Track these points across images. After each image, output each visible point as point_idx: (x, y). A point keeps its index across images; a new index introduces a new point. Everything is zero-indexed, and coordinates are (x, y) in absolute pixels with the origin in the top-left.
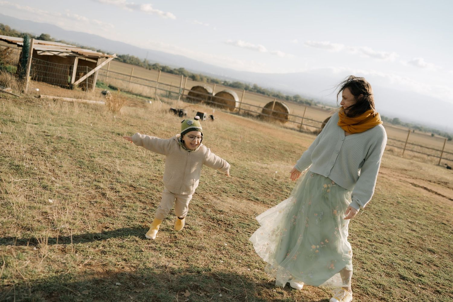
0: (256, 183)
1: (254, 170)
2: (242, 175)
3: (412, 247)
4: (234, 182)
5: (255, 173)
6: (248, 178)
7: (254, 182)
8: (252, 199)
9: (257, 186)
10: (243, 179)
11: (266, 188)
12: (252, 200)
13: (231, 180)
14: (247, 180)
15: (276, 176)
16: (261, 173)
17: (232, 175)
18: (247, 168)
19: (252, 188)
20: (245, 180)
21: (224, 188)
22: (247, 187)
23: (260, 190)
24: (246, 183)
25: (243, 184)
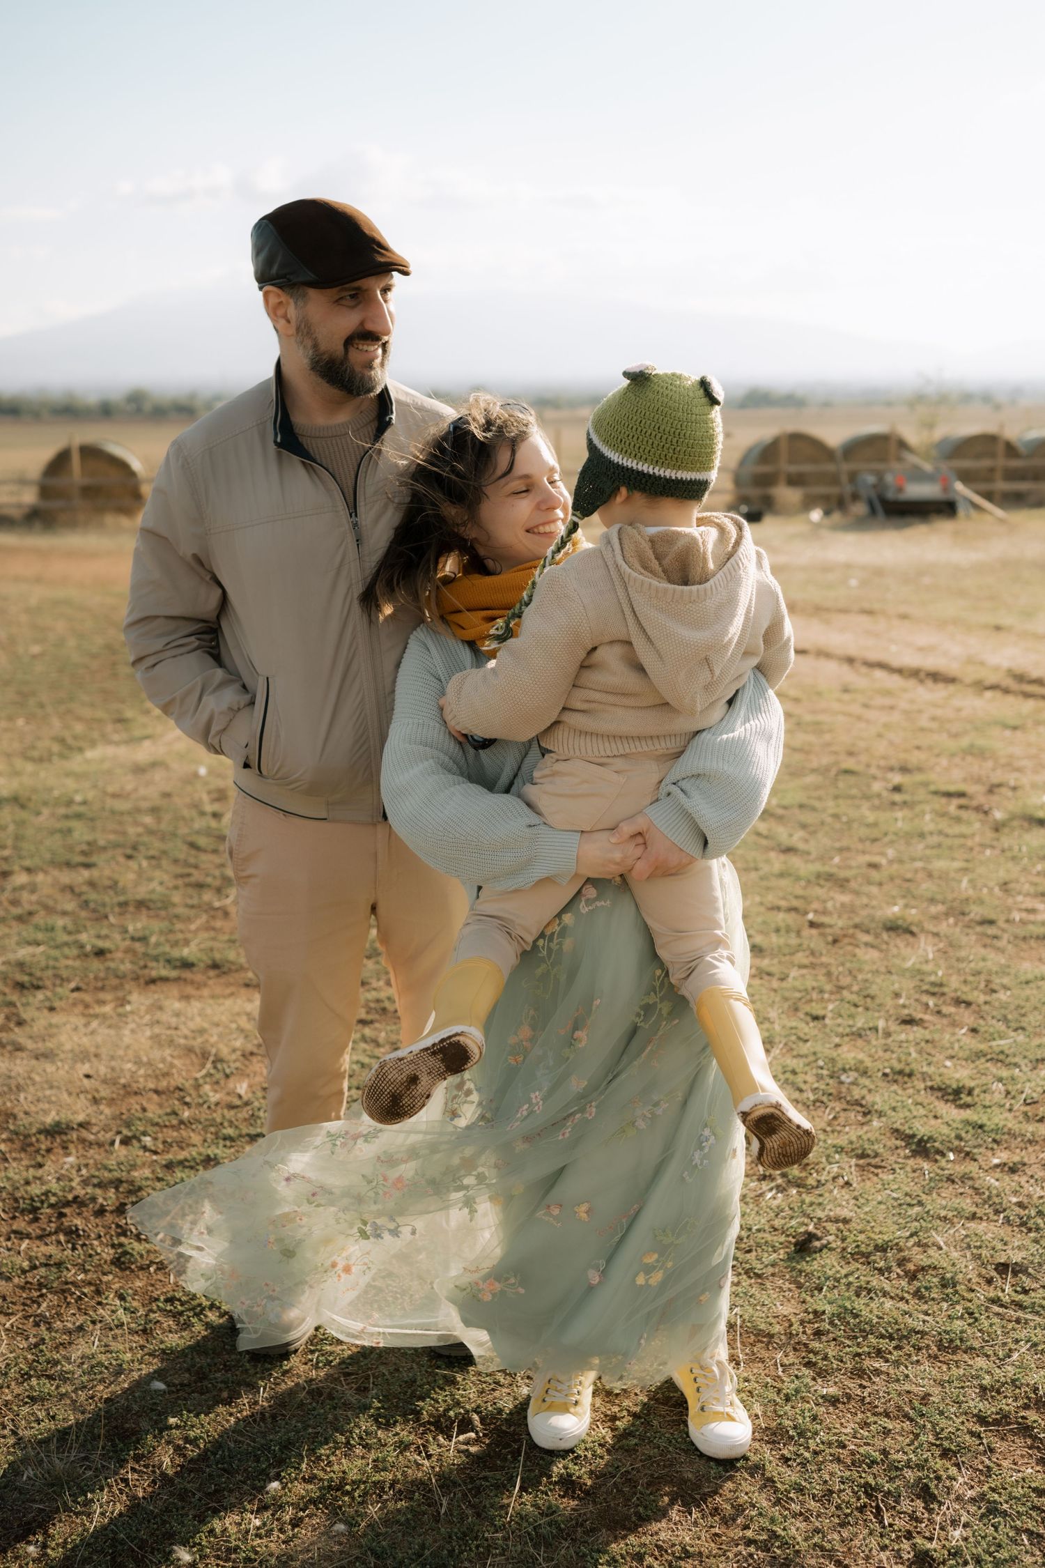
0: (145, 863)
1: (115, 796)
2: (70, 849)
3: (835, 941)
4: (51, 903)
5: (122, 814)
6: (104, 849)
7: (133, 864)
8: (164, 973)
9: (157, 883)
10: (87, 866)
11: (197, 876)
12: (165, 980)
13: (34, 898)
14: (105, 869)
15: (209, 793)
16: (145, 799)
17: (27, 863)
18: (78, 798)
19: (141, 904)
20: (95, 873)
21: (21, 965)
22: (117, 909)
23: (176, 898)
24: (108, 883)
25: (93, 896)
